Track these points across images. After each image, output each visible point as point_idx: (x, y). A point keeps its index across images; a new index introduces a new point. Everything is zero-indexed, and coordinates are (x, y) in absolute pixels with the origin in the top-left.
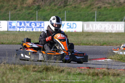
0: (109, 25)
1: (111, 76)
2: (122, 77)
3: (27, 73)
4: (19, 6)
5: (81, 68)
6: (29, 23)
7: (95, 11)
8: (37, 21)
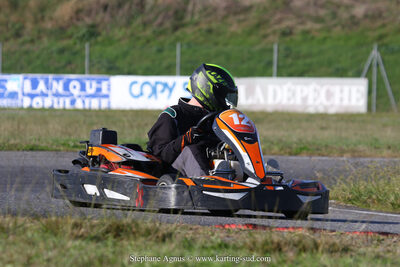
0: (318, 87)
1: (322, 252)
2: (358, 257)
3: (54, 242)
4: (29, 26)
5: (227, 227)
6: (61, 83)
7: (273, 43)
8: (87, 76)
